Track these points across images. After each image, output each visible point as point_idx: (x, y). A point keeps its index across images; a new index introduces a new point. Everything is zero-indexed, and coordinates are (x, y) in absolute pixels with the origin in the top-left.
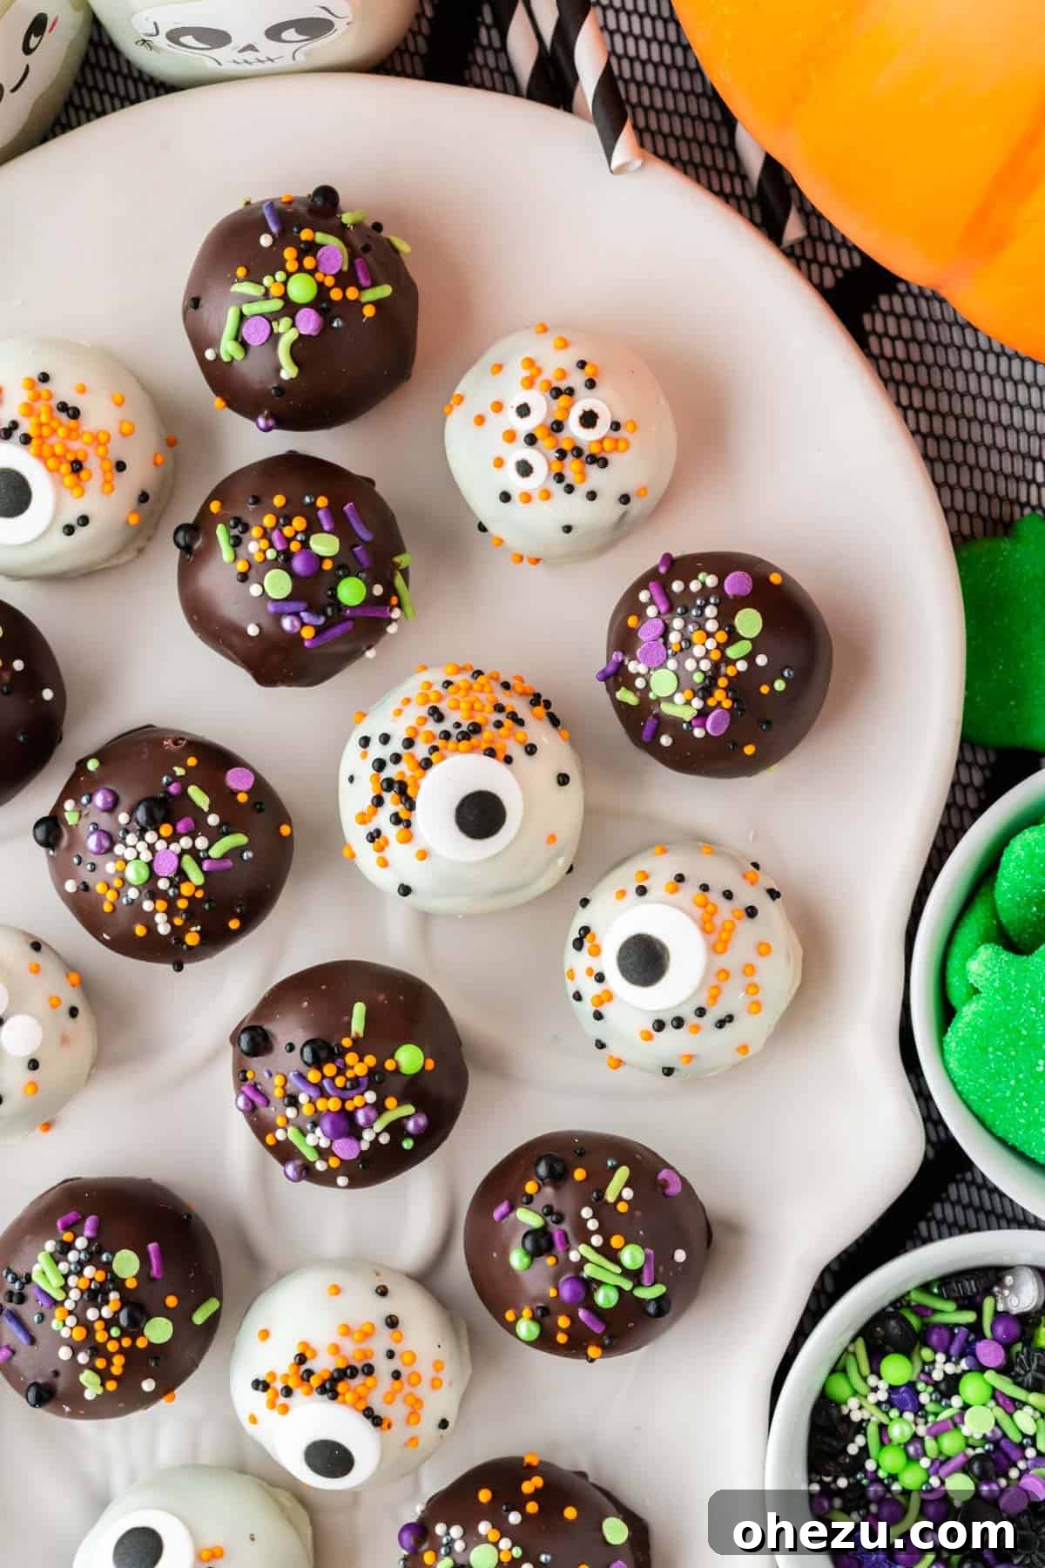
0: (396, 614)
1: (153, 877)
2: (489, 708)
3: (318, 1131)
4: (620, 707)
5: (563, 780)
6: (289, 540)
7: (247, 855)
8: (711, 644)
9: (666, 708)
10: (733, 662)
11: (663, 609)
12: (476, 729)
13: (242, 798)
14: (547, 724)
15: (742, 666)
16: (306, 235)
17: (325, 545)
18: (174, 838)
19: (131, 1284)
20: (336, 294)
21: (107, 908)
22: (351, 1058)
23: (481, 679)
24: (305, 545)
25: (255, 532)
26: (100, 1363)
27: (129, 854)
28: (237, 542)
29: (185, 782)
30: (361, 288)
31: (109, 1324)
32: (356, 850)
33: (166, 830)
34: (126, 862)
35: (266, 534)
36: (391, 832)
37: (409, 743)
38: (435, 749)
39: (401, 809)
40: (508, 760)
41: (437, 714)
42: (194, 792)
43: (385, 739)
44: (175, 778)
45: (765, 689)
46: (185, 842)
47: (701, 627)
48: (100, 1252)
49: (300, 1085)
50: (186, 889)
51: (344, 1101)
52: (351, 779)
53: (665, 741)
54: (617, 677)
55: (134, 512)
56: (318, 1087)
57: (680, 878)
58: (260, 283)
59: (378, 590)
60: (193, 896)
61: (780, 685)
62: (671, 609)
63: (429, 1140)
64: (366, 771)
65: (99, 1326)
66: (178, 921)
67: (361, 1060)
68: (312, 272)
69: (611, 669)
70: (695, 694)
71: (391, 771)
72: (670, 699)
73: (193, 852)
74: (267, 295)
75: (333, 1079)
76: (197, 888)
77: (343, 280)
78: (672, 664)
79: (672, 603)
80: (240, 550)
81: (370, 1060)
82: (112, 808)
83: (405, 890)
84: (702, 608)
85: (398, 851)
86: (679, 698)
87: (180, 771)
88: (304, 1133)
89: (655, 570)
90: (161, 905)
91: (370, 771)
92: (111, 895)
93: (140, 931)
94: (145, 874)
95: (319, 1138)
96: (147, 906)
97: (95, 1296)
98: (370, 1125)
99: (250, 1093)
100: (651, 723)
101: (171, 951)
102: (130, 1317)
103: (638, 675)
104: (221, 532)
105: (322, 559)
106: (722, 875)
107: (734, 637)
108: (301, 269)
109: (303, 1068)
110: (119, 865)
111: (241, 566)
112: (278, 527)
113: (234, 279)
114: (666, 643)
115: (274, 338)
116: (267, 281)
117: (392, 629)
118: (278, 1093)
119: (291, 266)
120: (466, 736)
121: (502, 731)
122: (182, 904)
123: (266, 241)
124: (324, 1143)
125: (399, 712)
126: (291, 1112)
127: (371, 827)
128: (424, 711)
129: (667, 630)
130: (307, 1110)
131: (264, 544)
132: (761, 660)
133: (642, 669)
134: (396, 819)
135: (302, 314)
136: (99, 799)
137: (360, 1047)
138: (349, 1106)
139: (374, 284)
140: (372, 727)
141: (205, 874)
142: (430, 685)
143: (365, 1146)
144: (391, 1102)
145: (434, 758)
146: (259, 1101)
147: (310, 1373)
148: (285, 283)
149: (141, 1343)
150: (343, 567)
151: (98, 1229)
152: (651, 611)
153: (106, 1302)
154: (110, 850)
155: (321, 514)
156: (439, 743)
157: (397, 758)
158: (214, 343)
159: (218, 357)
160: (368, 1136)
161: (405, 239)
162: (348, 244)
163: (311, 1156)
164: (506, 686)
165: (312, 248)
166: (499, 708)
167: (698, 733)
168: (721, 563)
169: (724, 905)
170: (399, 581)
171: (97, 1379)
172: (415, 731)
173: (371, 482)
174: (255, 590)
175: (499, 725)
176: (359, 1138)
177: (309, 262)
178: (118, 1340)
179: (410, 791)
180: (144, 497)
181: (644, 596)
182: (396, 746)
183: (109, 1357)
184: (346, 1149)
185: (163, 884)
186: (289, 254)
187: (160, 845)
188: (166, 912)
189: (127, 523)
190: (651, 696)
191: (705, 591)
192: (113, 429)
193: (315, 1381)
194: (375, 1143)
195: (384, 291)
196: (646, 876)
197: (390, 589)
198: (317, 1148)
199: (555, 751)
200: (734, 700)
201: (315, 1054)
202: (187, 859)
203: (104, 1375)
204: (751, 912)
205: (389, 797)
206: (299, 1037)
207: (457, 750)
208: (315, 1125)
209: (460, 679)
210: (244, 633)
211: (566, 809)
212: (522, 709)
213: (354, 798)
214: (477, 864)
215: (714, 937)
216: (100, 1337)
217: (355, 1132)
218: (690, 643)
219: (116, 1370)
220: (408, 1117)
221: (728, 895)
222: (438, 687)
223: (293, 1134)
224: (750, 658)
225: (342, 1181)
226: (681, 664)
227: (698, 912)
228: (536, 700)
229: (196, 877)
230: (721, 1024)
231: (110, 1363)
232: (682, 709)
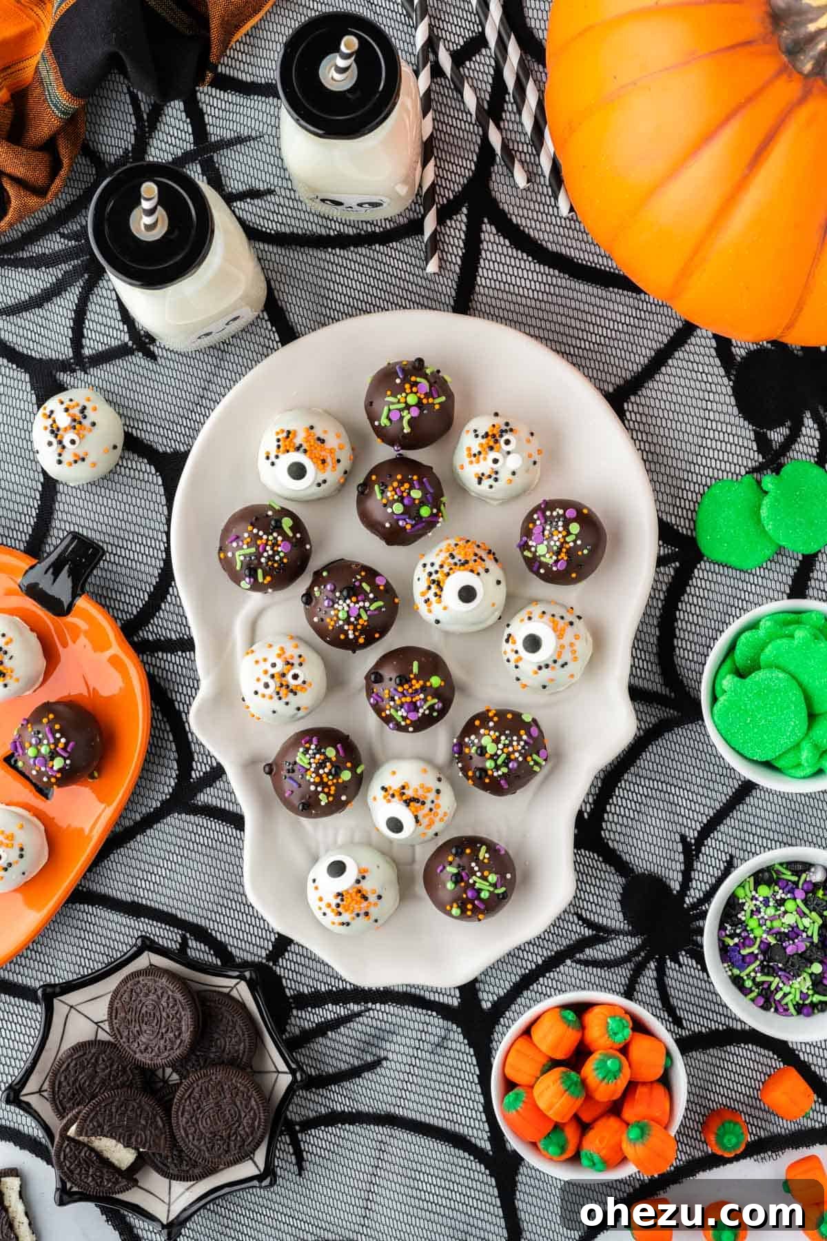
0: (441, 519)
1: (349, 617)
2: (472, 555)
3: (403, 710)
4: (525, 558)
5: (499, 582)
6: (403, 492)
7: (383, 609)
8: (560, 536)
9: (542, 559)
10: (568, 543)
11: (543, 521)
12: (467, 562)
13: (382, 588)
14: (493, 561)
15: (572, 544)
16: (413, 379)
17: (416, 494)
18: (357, 602)
19: (334, 759)
20: (425, 401)
21: (330, 628)
22: (414, 682)
23: (469, 543)
24: (409, 494)
25: (390, 488)
26: (326, 790)
27: (340, 608)
28: (383, 492)
29: (361, 581)
30: (434, 398)
31: (329, 774)
32: (419, 606)
33: (354, 599)
34: (339, 611)
35: (394, 489)
36: (433, 599)
37: (441, 566)
38: (451, 569)
39: (438, 591)
40: (478, 574)
41: (452, 556)
42: (364, 585)
43: (432, 564)
44: (357, 580)
45: (580, 553)
46: (361, 604)
47: (557, 529)
48: (320, 749)
49: (394, 692)
50: (361, 622)
51: (412, 698)
52: (419, 579)
53: (542, 571)
54: (524, 546)
55: (342, 477)
56: (403, 693)
57: (544, 613)
58: (396, 397)
59: (435, 511)
60: (363, 624)
61: (585, 552)
62: (546, 522)
63: (443, 712)
64: (424, 576)
65: (324, 776)
66: (357, 634)
67: (418, 682)
68: (416, 393)
69: (522, 543)
70: (554, 554)
71: (434, 577)
72: (544, 556)
73: (364, 607)
74: (399, 402)
75: (407, 690)
76: (365, 621)
77: (427, 395)
78: (545, 543)
79: (546, 519)
80: (384, 495)
81: (421, 682)
82: (333, 591)
83: (438, 622)
84: (557, 522)
85: (436, 607)
86: (548, 556)
87: (359, 577)
88: (397, 711)
89: (540, 505)
90: (351, 627)
91: (427, 576)
92: (332, 623)
93: (342, 637)
94: (346, 616)
95: (402, 712)
96: (346, 627)
97: (321, 765)
98: (422, 707)
99: (376, 697)
100: (537, 564)
101: (352, 646)
102: (336, 771)
103: (532, 546)
104: (376, 487)
105: (414, 499)
106: (559, 611)
107: (569, 533)
108: (412, 392)
109: (396, 687)
110: (336, 612)
111: (384, 501)
112: (399, 487)
113: (386, 396)
114: (543, 535)
115: (402, 418)
116: (399, 396)
117: (439, 525)
118: (387, 696)
119: (408, 391)
120: (463, 564)
121: (477, 563)
122: (359, 627)
123: (398, 381)
124: (405, 714)
125: (438, 555)
126: (392, 703)
127: (426, 597)
128: (447, 554)
129: (544, 530)
130: (398, 702)
131: (393, 493)
132: (579, 542)
133: (534, 544)
134: (436, 595)
135: (412, 409)
136: (329, 587)
137: (417, 678)
138: (414, 700)
139: (439, 396)
140: (428, 560)
141: (369, 616)
142: (449, 545)
143: (420, 715)
144: (429, 698)
145: (451, 572)
146: (379, 699)
147: (403, 794)
148: (406, 397)
149: (340, 781)
150: (423, 503)
151: (319, 741)
152: (538, 522)
153: (326, 766)
154: (333, 606)
155: (415, 482)
156: (453, 567)
157: (437, 572)
158: (379, 420)
159: (380, 424)
160: (421, 711)
161: (450, 376)
162: (428, 381)
163: (400, 719)
164: (478, 546)
165: (415, 384)
166: (476, 555)
167: (554, 569)
168: (565, 505)
169: (561, 622)
170: (442, 507)
171: (325, 796)
172: (444, 562)
173: (431, 468)
174: (389, 510)
175: (475, 561)
176: (418, 712)
177: (414, 389)
178: (332, 780)
179: (441, 584)
180: (346, 472)
181: (535, 516)
182: (436, 567)
183: (329, 787)
184: (413, 716)
185: (352, 619)
186: (407, 386)
187: (352, 605)
188: (353, 630)
189: (339, 481)
190: (537, 554)
191: (559, 516)
192: (336, 447)
193: (404, 798)
194: (423, 714)
195: (443, 399)
196: (531, 613)
197: (439, 510)
198: (402, 716)
199: (496, 571)
200: (569, 557)
201: (400, 680)
202: (361, 610)
203: (328, 795)
204: (571, 624)
205: (433, 586)
206: (394, 675)
207: (459, 570)
208: (402, 707)
209: (461, 543)
210: (384, 526)
211: (500, 594)
212: (483, 554)
213: (420, 585)
214: (467, 612)
215: (558, 633)
216: (325, 780)
217: (416, 709)
218: (552, 535)
219: (332, 792)
220: (435, 704)
221: (562, 618)
222: (453, 546)
223: (393, 711)
224: (574, 541)
225: (411, 729)
226: (549, 543)
227: (551, 624)
228: (490, 552)
229: (365, 617)
230: (563, 666)
231: (330, 790)
232: (549, 559)
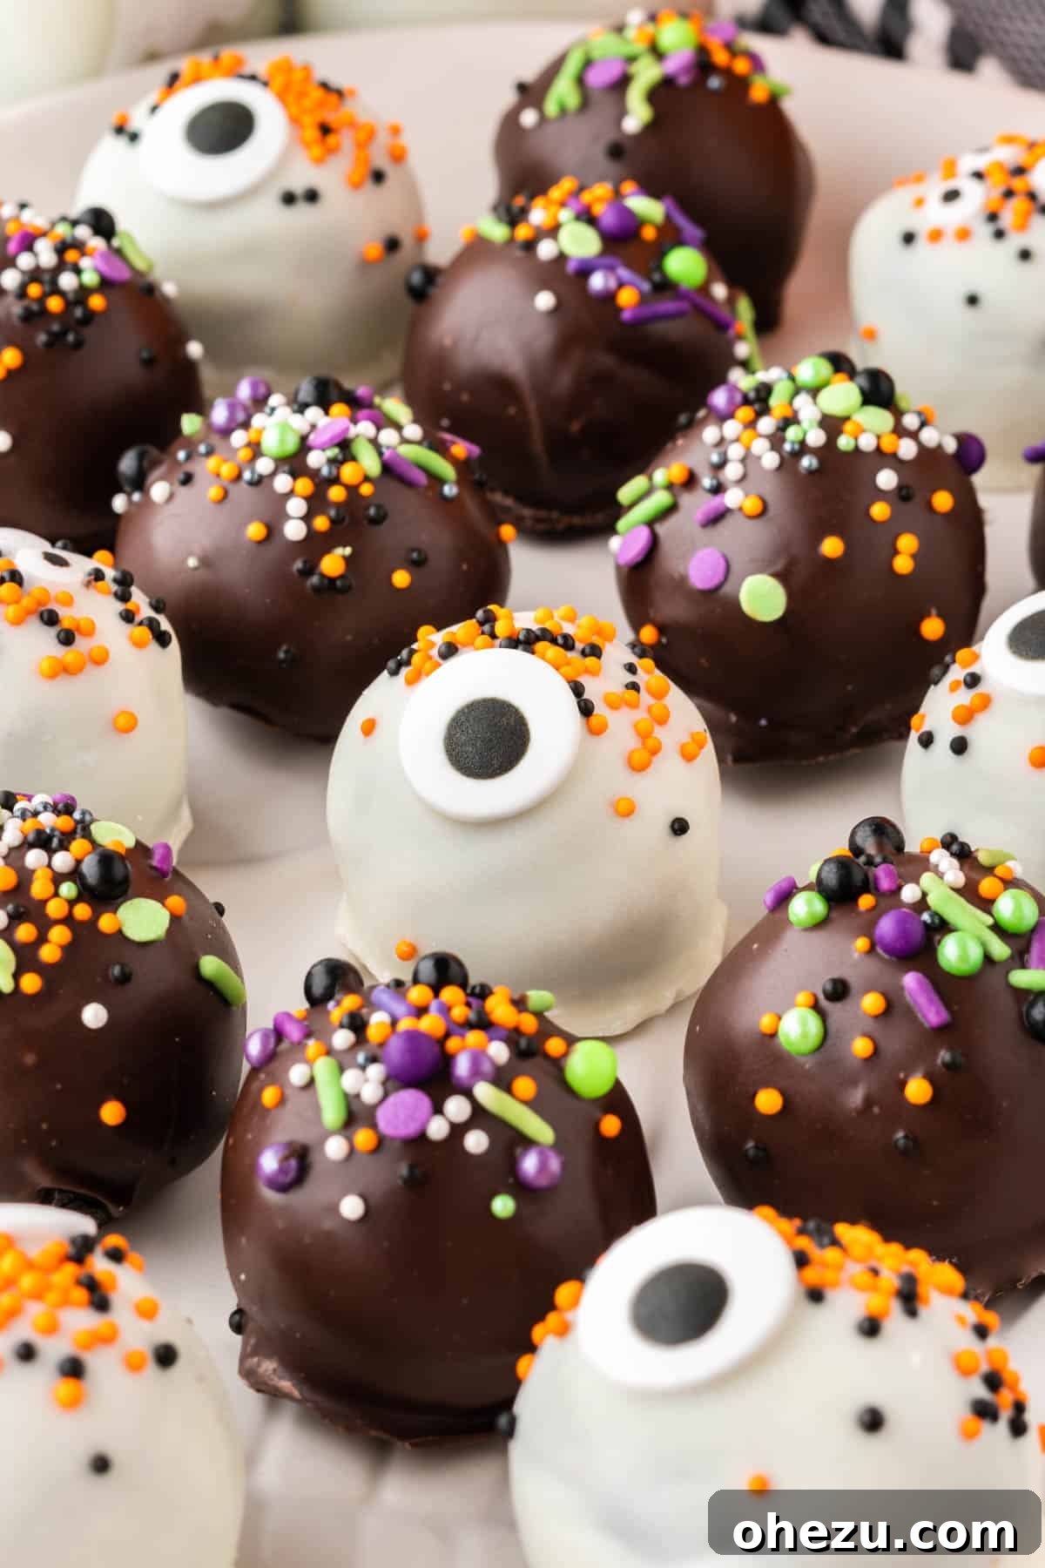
1: (303, 450)
7: (449, 490)
50: (348, 472)
60: (357, 487)
66: (321, 523)
76: (366, 479)
90: (304, 485)
94: (291, 445)
96: (281, 485)
122: (336, 494)
149: (106, 923)
185: (316, 458)
188: (308, 499)
229: (369, 463)
